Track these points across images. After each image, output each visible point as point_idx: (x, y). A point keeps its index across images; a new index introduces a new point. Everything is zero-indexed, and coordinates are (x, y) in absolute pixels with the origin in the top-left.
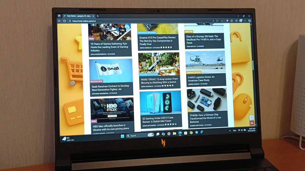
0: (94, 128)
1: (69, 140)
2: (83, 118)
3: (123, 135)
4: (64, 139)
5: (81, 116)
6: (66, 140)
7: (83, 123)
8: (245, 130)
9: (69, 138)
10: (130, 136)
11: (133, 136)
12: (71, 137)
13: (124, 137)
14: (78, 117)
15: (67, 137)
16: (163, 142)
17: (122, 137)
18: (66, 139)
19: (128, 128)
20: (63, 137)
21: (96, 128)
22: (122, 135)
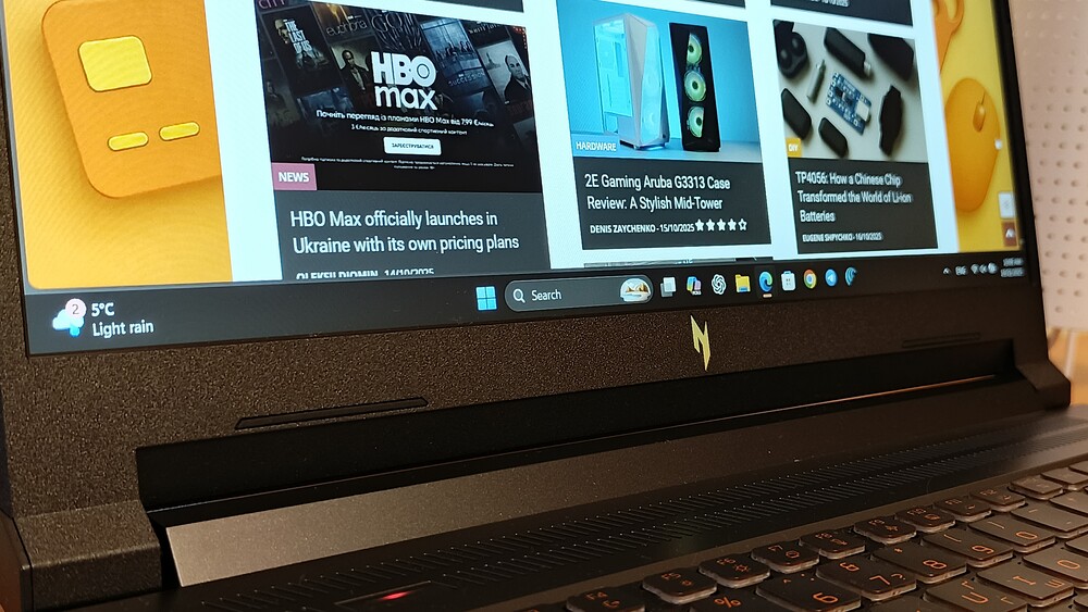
0: (301, 231)
1: (108, 332)
2: (207, 140)
3: (491, 290)
4: (70, 319)
5: (191, 128)
6: (86, 329)
7: (215, 182)
8: (992, 268)
9: (107, 308)
10: (527, 296)
11: (546, 296)
12: (129, 302)
13: (492, 305)
14: (169, 132)
15: (89, 297)
16: (700, 338)
17: (482, 306)
18: (88, 318)
19: (515, 243)
20: (57, 301)
21: (315, 234)
22: (480, 291)
